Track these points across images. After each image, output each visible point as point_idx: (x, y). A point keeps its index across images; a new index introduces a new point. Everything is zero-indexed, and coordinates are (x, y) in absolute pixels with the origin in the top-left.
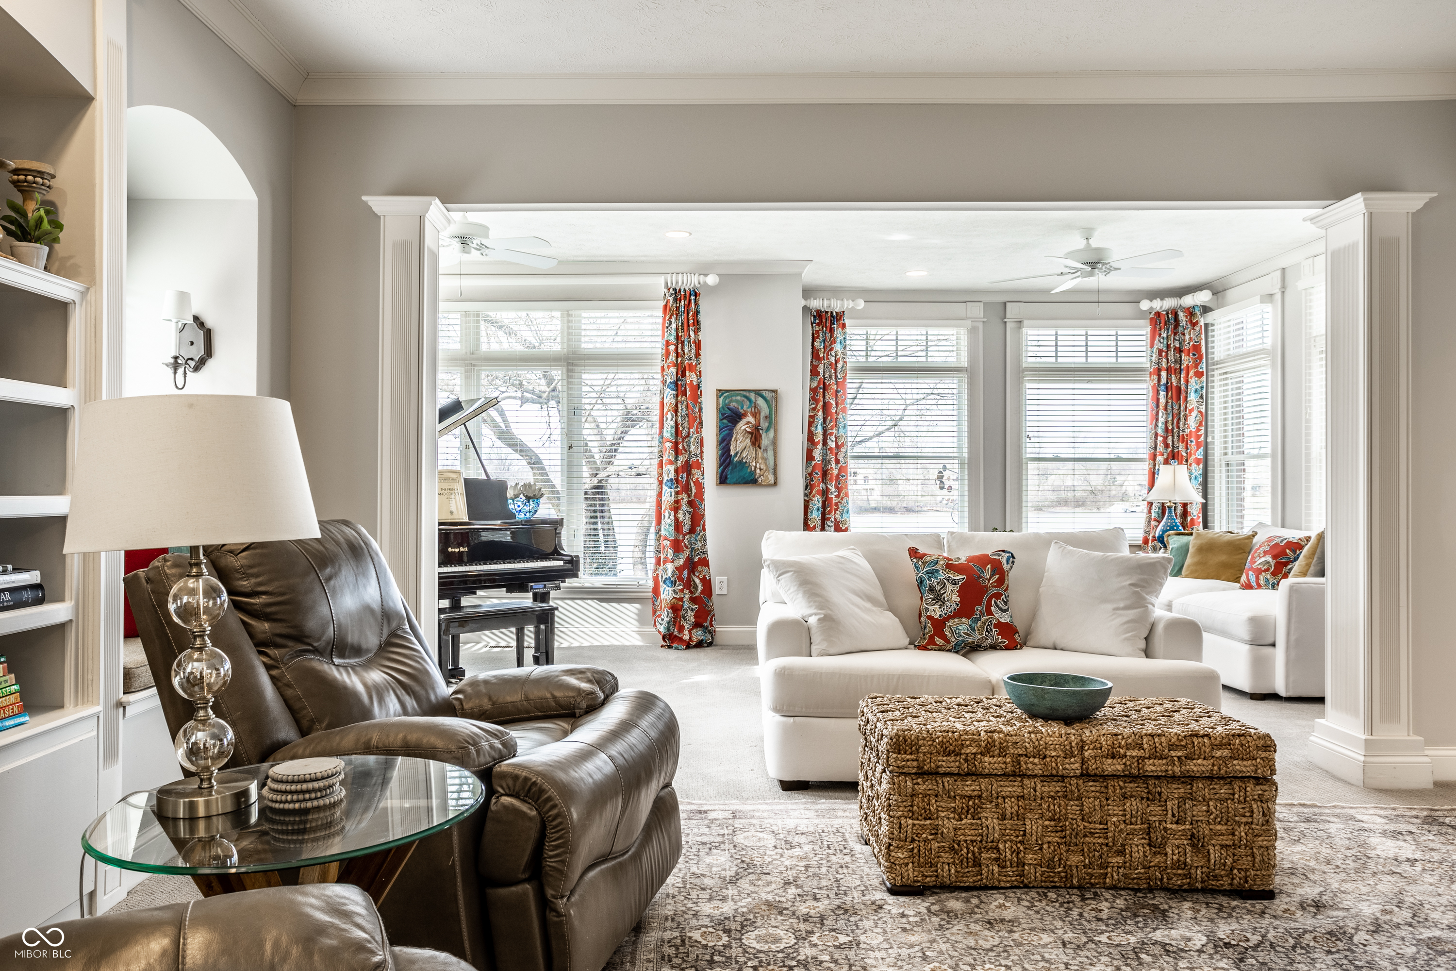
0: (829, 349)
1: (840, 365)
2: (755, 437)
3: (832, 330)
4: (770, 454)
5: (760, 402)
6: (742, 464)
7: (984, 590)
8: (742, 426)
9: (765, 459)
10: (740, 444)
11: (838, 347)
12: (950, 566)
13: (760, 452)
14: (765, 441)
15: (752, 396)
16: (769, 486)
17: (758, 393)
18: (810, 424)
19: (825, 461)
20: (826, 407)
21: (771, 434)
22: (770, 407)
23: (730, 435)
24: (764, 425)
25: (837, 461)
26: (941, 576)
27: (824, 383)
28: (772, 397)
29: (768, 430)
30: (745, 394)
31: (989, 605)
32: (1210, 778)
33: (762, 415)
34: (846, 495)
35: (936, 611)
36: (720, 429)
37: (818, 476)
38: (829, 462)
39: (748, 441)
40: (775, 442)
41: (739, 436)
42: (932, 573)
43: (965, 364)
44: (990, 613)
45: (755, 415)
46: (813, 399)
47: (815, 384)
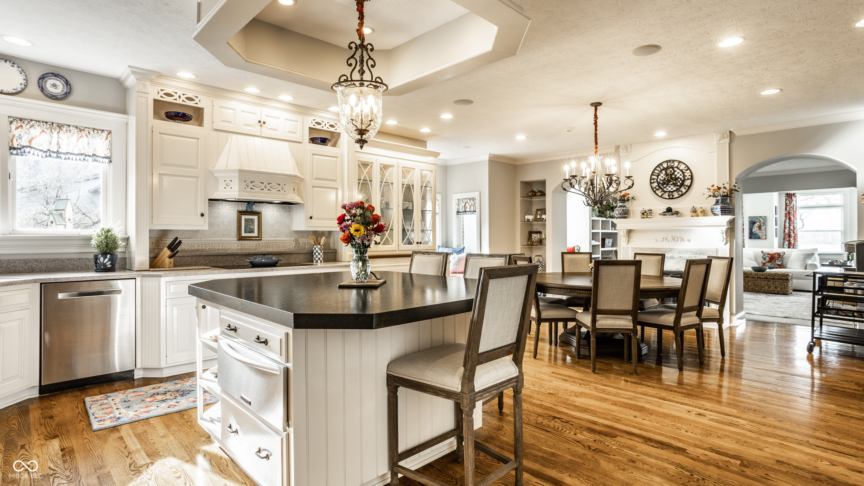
0: (790, 203)
1: (794, 207)
2: (760, 228)
3: (792, 198)
4: (764, 232)
5: (761, 219)
6: (756, 234)
7: (774, 258)
8: (756, 225)
9: (763, 233)
10: (755, 229)
11: (794, 202)
12: (768, 254)
13: (761, 231)
14: (763, 228)
15: (759, 218)
16: (764, 239)
17: (760, 217)
18: (785, 223)
19: (789, 232)
20: (790, 219)
21: (764, 227)
22: (764, 220)
23: (752, 227)
24: (762, 224)
25: (794, 232)
26: (766, 256)
27: (789, 212)
28: (765, 218)
29: (763, 226)
30: (757, 217)
31: (775, 261)
32: (778, 279)
33: (762, 222)
34: (797, 241)
35: (764, 262)
36: (750, 226)
37: (787, 236)
38: (791, 233)
39: (758, 229)
40: (765, 229)
41: (755, 228)
42: (764, 255)
43: (842, 205)
44: (775, 262)
45: (760, 222)
46: (786, 216)
47: (786, 212)
